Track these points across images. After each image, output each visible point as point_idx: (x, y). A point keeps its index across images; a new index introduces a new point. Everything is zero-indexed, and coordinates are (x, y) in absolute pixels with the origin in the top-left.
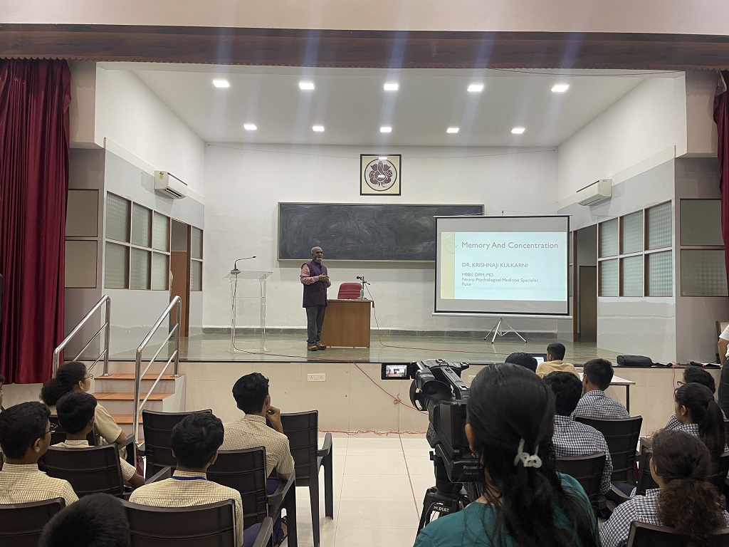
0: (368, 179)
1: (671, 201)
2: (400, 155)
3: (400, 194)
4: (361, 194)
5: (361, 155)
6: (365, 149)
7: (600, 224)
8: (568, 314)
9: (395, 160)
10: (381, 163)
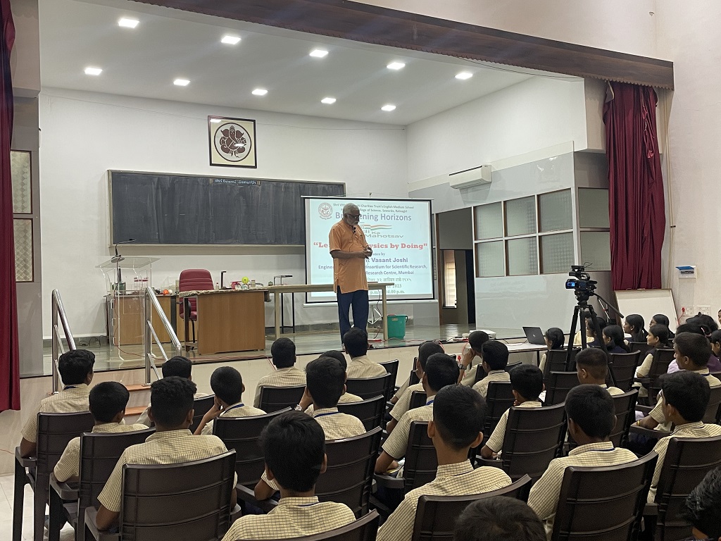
0: (219, 147)
1: (570, 189)
2: (254, 121)
3: (255, 167)
4: (211, 164)
5: (210, 118)
6: (213, 107)
7: (474, 208)
8: (434, 299)
9: (249, 126)
10: (232, 128)
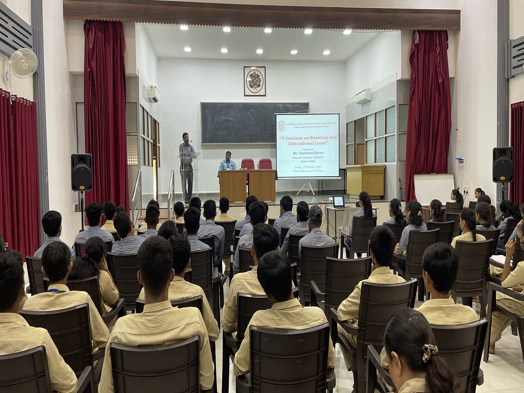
1: (395, 106)
2: (265, 67)
3: (265, 95)
4: (245, 96)
5: (244, 67)
6: (246, 61)
7: (366, 117)
9: (262, 70)
10: (255, 73)
